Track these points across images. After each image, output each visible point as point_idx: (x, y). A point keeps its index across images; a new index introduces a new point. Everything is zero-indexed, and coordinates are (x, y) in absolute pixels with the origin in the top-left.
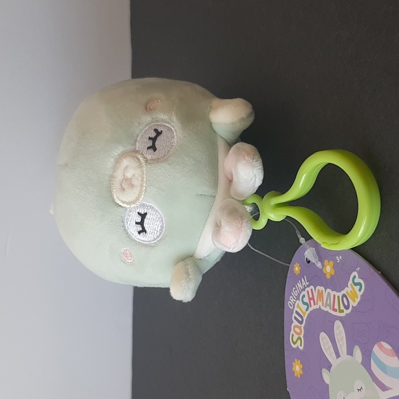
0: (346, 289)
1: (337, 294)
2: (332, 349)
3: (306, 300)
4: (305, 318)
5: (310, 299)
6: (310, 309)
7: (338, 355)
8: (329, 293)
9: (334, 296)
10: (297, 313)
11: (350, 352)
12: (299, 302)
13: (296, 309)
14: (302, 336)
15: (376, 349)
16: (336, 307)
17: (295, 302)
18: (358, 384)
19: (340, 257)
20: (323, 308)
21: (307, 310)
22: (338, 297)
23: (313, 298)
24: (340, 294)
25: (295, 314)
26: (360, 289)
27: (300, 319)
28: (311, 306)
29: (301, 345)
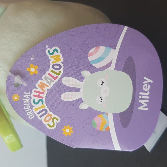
0: (51, 62)
1: (49, 71)
2: (74, 93)
3: (37, 99)
4: (46, 108)
5: (39, 96)
6: (44, 100)
8: (46, 78)
9: (49, 74)
10: (38, 113)
12: (36, 106)
13: (36, 113)
14: (54, 116)
16: (55, 75)
17: (33, 112)
19: (33, 56)
20: (49, 88)
21: (43, 103)
22: (52, 71)
23: (40, 93)
24: (51, 68)
25: (38, 116)
26: (57, 52)
27: (44, 112)
28: (42, 98)
29: (57, 120)
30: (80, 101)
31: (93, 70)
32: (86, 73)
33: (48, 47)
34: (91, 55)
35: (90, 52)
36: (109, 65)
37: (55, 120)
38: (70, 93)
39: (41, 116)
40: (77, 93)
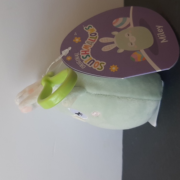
0: (89, 33)
1: (89, 38)
2: (110, 45)
3: (85, 56)
4: (93, 59)
5: (86, 53)
6: (90, 54)
7: (113, 43)
8: (88, 42)
9: (89, 39)
10: (88, 64)
11: (113, 36)
12: (85, 60)
13: (86, 64)
14: (100, 62)
15: (115, 25)
16: (93, 39)
17: (84, 63)
18: (126, 35)
19: (75, 33)
20: (91, 47)
21: (89, 56)
22: (90, 37)
23: (86, 51)
25: (89, 65)
26: (91, 27)
27: (92, 61)
28: (89, 54)
29: (104, 64)
30: (117, 48)
31: (119, 30)
32: (115, 33)
33: (85, 26)
34: (115, 23)
35: (113, 22)
36: (129, 25)
37: (102, 64)
38: (107, 46)
39: (90, 65)
40: (112, 45)
